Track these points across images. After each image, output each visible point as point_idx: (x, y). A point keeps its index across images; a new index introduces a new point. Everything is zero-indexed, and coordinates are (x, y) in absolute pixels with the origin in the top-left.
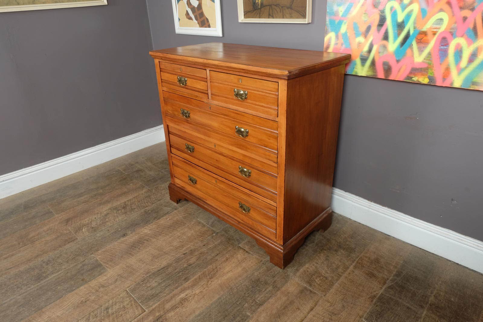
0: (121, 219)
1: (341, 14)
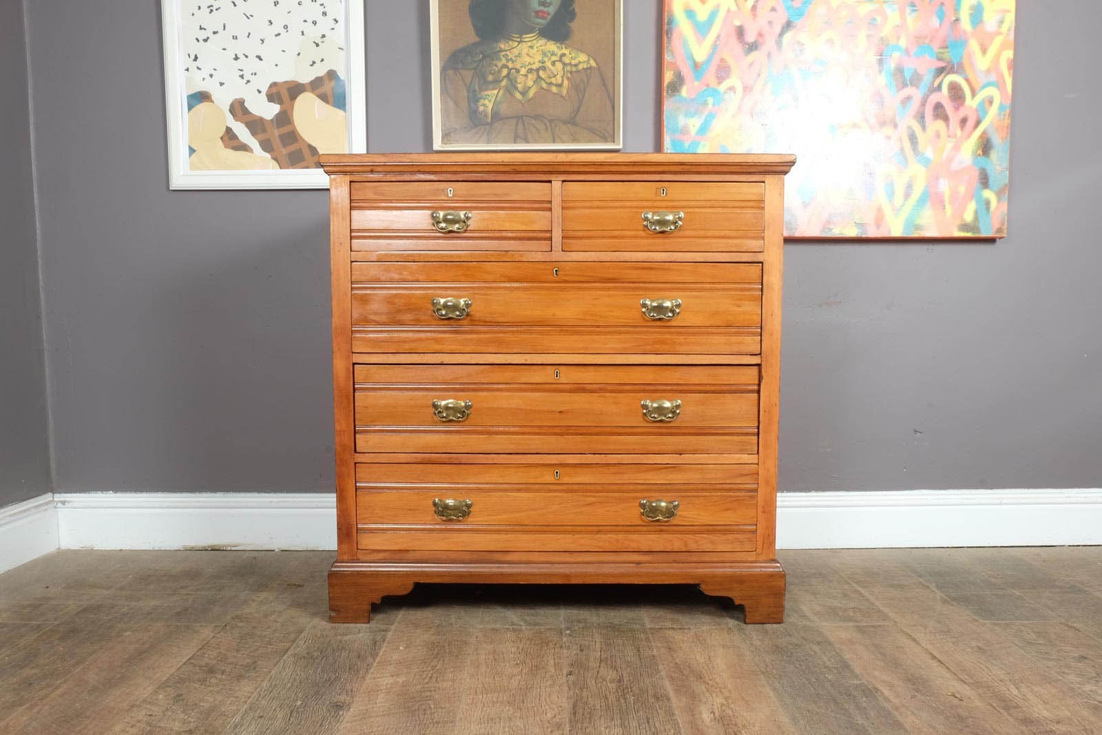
1: (693, 131)
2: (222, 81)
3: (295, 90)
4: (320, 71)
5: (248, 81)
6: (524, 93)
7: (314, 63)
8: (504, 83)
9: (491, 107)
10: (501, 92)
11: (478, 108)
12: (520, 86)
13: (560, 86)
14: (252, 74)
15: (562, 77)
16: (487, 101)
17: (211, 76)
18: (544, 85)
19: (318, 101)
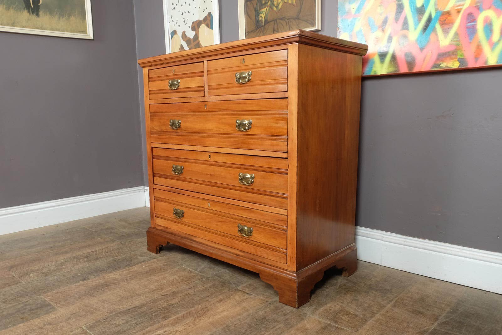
0: (83, 265)
1: (354, 12)
2: (179, 25)
3: (199, 24)
4: (206, 13)
5: (186, 23)
6: (277, 7)
7: (204, 10)
8: (269, 4)
9: (264, 18)
10: (268, 8)
11: (259, 19)
12: (275, 3)
14: (187, 20)
16: (262, 14)
17: (176, 23)
18: (286, 1)
19: (206, 27)
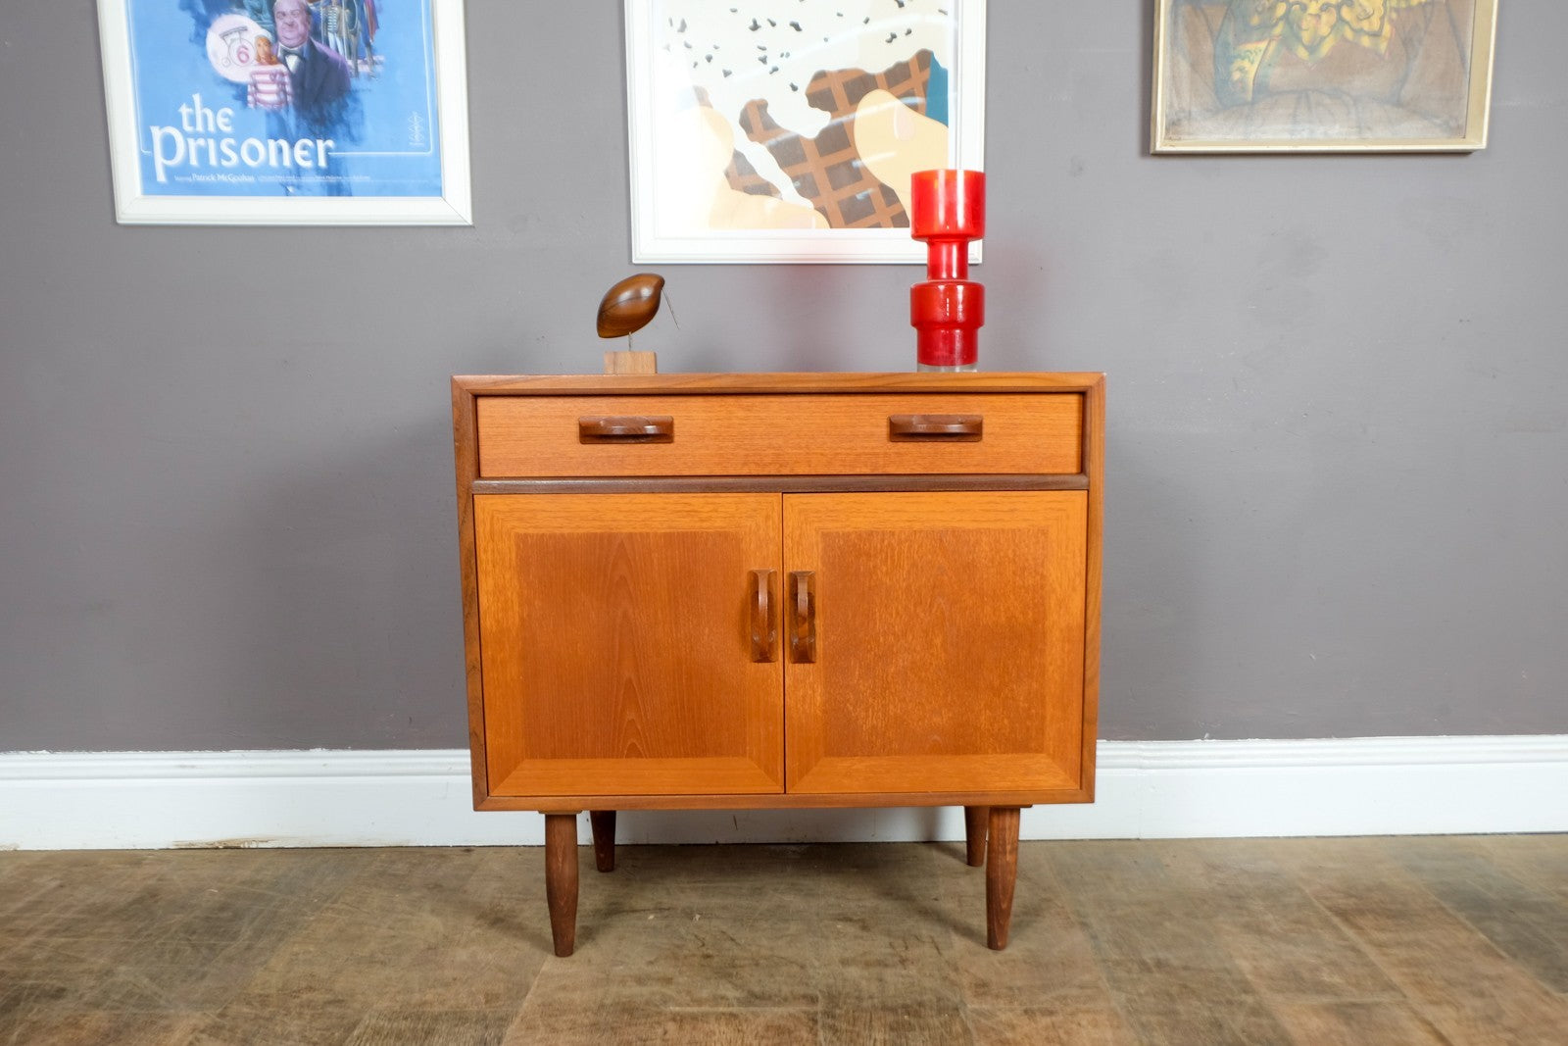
2: (727, 69)
3: (859, 85)
4: (905, 52)
5: (775, 70)
6: (1312, 49)
7: (894, 36)
8: (1278, 30)
10: (1273, 45)
11: (1229, 74)
12: (1306, 36)
13: (1376, 35)
14: (782, 55)
15: (1382, 19)
16: (1247, 60)
17: (709, 59)
18: (1349, 34)
